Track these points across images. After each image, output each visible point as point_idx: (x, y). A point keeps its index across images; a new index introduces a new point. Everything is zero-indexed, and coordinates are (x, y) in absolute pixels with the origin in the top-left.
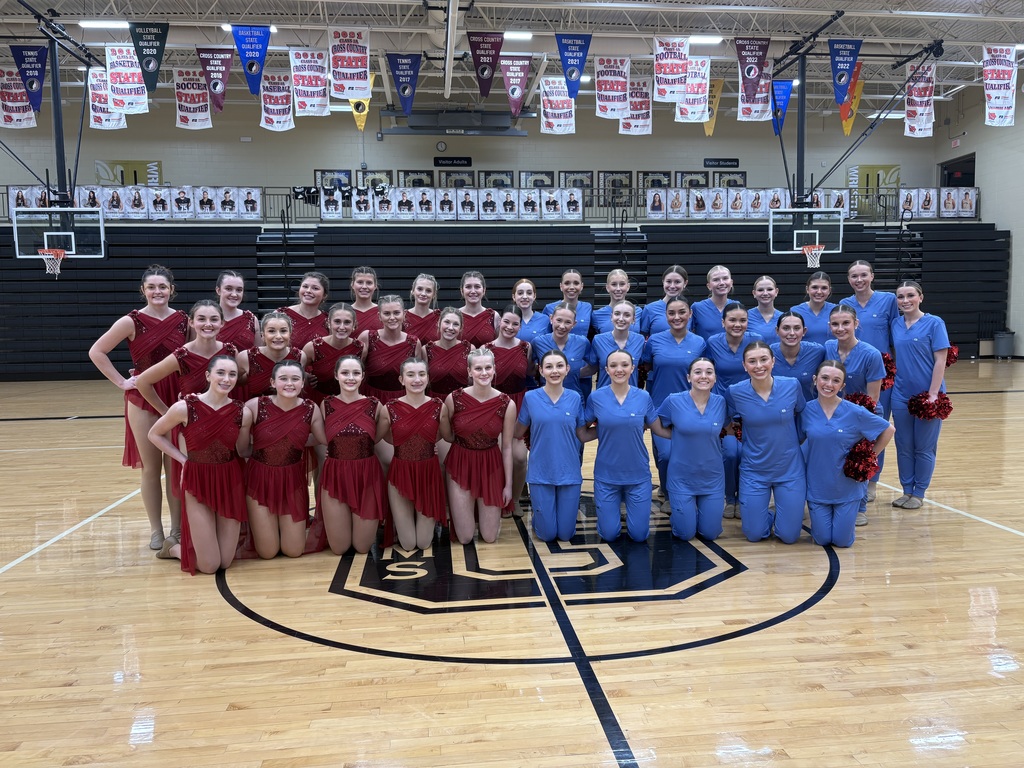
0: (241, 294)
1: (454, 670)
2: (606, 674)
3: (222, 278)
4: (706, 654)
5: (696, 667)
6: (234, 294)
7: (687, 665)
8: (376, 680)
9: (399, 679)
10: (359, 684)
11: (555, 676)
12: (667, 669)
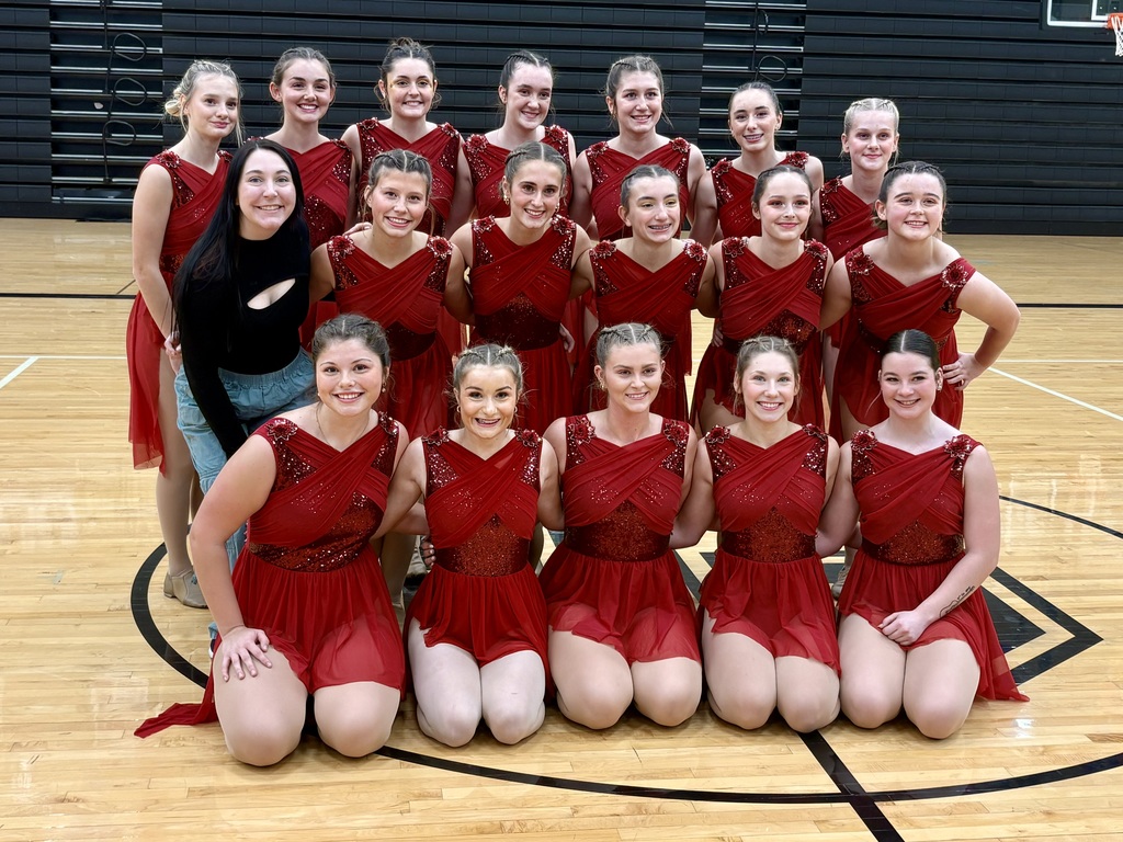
0: (546, 103)
1: (640, 810)
2: (912, 824)
3: (512, 67)
4: (1075, 794)
5: (1065, 818)
6: (534, 101)
7: (1048, 813)
8: (508, 825)
9: (549, 823)
10: (481, 831)
11: (822, 826)
12: (1016, 820)
